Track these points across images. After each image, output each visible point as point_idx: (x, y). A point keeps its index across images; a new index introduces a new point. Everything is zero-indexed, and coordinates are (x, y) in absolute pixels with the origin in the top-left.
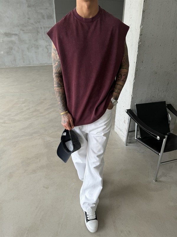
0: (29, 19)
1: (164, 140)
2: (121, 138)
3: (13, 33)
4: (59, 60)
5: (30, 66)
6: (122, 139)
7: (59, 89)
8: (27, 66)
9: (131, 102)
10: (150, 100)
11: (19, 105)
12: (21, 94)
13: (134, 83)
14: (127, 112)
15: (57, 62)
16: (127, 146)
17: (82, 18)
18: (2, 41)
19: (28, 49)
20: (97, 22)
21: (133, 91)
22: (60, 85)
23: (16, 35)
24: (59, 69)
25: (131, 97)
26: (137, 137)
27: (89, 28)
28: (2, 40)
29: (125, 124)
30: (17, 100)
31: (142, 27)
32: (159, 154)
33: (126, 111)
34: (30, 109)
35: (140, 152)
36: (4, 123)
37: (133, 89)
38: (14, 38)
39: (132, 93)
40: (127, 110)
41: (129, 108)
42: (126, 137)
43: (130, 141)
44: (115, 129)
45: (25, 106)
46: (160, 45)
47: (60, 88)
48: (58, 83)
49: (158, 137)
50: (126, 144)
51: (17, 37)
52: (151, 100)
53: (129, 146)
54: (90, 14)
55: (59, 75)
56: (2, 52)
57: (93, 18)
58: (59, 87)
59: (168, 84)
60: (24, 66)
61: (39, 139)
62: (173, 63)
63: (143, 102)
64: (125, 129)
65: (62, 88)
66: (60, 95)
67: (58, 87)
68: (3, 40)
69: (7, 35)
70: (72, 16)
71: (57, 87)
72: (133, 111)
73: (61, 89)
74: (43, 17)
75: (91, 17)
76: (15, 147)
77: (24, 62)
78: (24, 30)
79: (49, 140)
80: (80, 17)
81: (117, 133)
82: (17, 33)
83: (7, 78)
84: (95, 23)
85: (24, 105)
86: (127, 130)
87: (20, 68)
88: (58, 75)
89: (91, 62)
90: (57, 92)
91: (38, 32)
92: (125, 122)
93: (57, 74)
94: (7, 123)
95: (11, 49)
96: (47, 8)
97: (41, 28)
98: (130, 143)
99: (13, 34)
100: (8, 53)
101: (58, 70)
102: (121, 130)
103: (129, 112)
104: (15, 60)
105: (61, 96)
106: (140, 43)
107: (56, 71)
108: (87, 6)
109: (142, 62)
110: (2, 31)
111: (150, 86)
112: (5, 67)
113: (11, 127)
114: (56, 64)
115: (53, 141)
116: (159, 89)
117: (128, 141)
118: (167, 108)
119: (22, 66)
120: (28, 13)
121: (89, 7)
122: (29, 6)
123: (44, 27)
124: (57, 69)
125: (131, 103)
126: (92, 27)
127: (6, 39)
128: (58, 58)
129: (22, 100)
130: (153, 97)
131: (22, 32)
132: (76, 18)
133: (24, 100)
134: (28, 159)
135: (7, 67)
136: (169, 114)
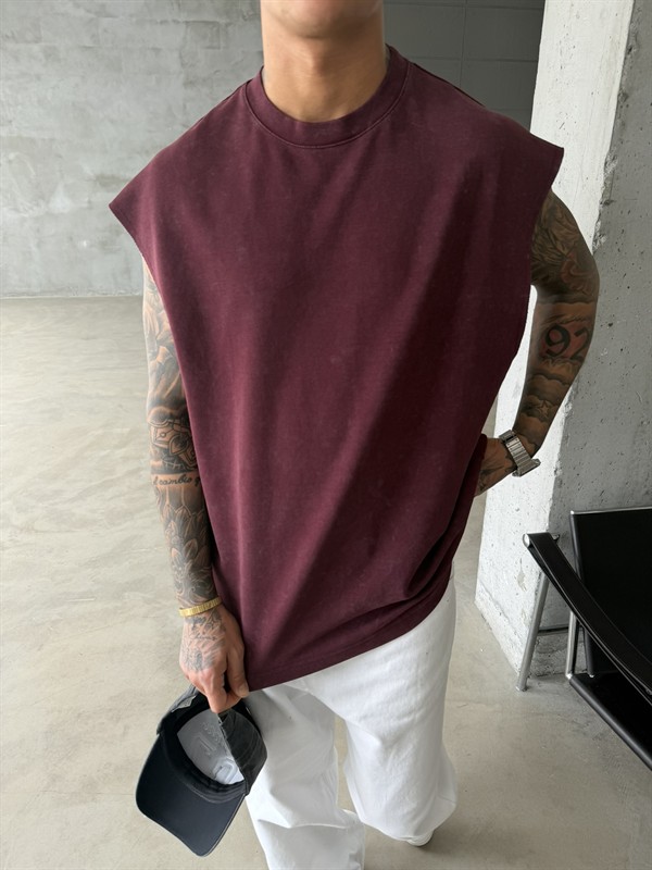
0: (187, 125)
4: (171, 340)
6: (507, 652)
7: (172, 482)
9: (554, 498)
10: (643, 491)
11: (103, 453)
12: (121, 406)
13: (567, 418)
14: (530, 547)
15: (163, 349)
17: (293, 120)
18: (86, 205)
20: (373, 140)
21: (561, 450)
22: (180, 460)
24: (174, 384)
25: (554, 477)
27: (328, 173)
28: (87, 199)
29: (520, 591)
30: (100, 432)
31: (613, 165)
33: (528, 541)
36: (28, 529)
37: (562, 445)
39: (556, 458)
40: (530, 536)
41: (541, 527)
42: (523, 650)
43: (542, 669)
44: (477, 598)
45: (126, 459)
47: (177, 477)
48: (166, 451)
52: (647, 493)
53: (539, 692)
54: (331, 101)
55: (175, 413)
56: (85, 244)
57: (349, 120)
58: (176, 471)
61: (146, 617)
63: (610, 505)
64: (523, 612)
65: (189, 475)
66: (179, 512)
67: (170, 471)
68: (89, 202)
69: (105, 182)
70: (240, 115)
71: (162, 473)
72: (560, 545)
73: (182, 480)
75: (339, 114)
80: (281, 115)
81: (486, 616)
83: (87, 339)
84: (361, 143)
85: (121, 452)
86: (529, 619)
88: (168, 411)
89: (333, 360)
90: (163, 496)
92: (520, 581)
93: (163, 408)
94: (37, 531)
95: (115, 231)
98: (542, 676)
100: (105, 246)
101: (166, 388)
102: (502, 613)
103: (542, 546)
104: (125, 271)
105: (185, 519)
106: (603, 240)
107: (158, 392)
108: (315, 58)
109: (610, 325)
110: (90, 168)
111: (643, 432)
112: (89, 295)
113: (50, 552)
114: (160, 358)
117: (534, 668)
120: (185, 107)
121: (327, 66)
122: (189, 83)
124: (164, 380)
125: (554, 505)
126: (347, 170)
127: (102, 197)
128: (167, 325)
129: (119, 430)
132: (256, 123)
133: (127, 430)
134: (79, 715)
135: (97, 295)
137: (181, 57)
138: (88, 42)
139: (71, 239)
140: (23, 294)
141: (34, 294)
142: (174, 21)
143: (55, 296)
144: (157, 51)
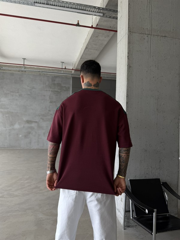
0: (49, 111)
2: (120, 221)
3: (34, 120)
5: (43, 148)
8: (40, 148)
11: (22, 182)
12: (27, 172)
16: (125, 231)
18: (22, 127)
19: (44, 134)
23: (36, 122)
26: (132, 217)
28: (23, 126)
29: (122, 203)
30: (21, 177)
32: (152, 233)
34: (32, 186)
35: (138, 238)
36: (2, 197)
38: (33, 125)
46: (146, 127)
49: (147, 211)
50: (124, 228)
51: (36, 124)
52: (145, 176)
53: (128, 230)
56: (21, 136)
59: (160, 162)
60: (37, 148)
61: (32, 215)
62: (161, 143)
64: (122, 208)
68: (24, 126)
69: (28, 122)
76: (5, 221)
77: (38, 145)
78: (43, 119)
79: (41, 217)
82: (37, 120)
83: (19, 158)
85: (26, 181)
87: (33, 150)
92: (121, 200)
94: (4, 198)
95: (29, 133)
98: (129, 227)
99: (33, 122)
100: (26, 137)
102: (119, 211)
104: (30, 143)
110: (25, 119)
111: (142, 162)
112: (19, 148)
113: (8, 202)
115: (46, 219)
116: (151, 166)
117: (126, 225)
118: (162, 186)
119: (36, 148)
120: (49, 107)
122: (51, 102)
127: (27, 125)
129: (26, 177)
130: (147, 174)
131: (41, 120)
133: (28, 177)
134: (14, 235)
135: (21, 148)
136: (165, 193)
137: (50, 97)
138: (29, 93)
139: (17, 135)
140: (2, 148)
141: (5, 148)
142: (49, 90)
143: (11, 148)
144: (44, 96)
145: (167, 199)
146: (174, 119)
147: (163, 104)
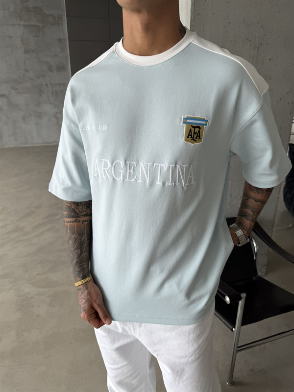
0: (26, 71)
1: (241, 303)
5: (27, 146)
8: (21, 146)
19: (24, 118)
23: (3, 96)
32: (234, 329)
34: (8, 226)
49: (227, 299)
51: (4, 100)
65: (79, 219)
74: (50, 69)
77: (16, 140)
78: (16, 89)
82: (6, 93)
87: (8, 149)
91: (41, 92)
96: (56, 55)
97: (47, 85)
119: (12, 146)
120: (25, 62)
122: (26, 52)
123: (51, 84)
131: (13, 91)
136: (254, 240)
137: (22, 40)
144: (10, 37)
145: (256, 250)
146: (287, 94)
147: (270, 60)
